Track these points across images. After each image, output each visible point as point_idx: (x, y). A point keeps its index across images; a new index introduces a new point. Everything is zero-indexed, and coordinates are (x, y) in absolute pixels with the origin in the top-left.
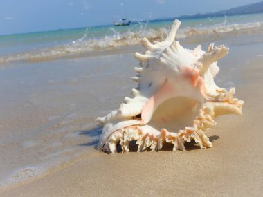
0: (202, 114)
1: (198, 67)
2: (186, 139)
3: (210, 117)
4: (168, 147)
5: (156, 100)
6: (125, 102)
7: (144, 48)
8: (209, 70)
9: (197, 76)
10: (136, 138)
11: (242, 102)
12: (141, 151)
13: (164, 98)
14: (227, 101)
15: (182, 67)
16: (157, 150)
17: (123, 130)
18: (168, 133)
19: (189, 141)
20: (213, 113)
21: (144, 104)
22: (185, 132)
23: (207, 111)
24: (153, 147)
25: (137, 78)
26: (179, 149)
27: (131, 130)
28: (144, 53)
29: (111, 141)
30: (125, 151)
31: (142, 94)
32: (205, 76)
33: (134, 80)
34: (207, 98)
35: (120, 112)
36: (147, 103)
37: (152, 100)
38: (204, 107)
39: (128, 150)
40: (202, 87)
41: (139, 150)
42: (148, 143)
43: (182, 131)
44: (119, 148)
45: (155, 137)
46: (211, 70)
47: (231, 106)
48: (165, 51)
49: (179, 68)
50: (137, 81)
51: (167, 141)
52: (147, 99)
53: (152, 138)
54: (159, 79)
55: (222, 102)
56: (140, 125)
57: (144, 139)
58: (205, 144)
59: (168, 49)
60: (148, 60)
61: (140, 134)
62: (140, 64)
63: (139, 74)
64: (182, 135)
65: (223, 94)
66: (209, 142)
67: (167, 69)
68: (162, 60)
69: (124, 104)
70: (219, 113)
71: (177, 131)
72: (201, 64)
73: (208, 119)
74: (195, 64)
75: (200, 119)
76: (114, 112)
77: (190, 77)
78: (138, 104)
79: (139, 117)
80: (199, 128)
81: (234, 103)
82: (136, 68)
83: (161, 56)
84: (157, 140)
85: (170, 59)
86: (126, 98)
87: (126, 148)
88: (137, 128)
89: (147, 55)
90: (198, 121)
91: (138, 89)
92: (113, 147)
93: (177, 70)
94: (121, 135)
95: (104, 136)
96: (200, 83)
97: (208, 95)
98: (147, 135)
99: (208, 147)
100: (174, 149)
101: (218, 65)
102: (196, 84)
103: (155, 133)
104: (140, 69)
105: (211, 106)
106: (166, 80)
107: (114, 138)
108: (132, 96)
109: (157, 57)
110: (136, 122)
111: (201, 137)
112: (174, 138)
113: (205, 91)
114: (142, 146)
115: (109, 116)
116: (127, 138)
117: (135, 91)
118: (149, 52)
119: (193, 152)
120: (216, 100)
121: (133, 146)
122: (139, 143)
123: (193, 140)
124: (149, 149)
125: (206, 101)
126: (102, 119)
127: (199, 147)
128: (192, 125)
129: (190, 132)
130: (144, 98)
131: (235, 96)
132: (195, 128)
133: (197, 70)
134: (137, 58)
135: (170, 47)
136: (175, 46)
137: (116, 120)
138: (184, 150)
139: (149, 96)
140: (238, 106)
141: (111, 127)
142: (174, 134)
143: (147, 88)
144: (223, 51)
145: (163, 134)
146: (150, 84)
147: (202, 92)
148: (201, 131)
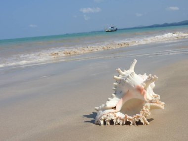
0: (144, 108)
1: (144, 85)
2: (136, 120)
3: (148, 110)
4: (128, 123)
5: (123, 100)
6: (109, 100)
7: (119, 74)
8: (149, 86)
9: (143, 90)
10: (113, 119)
11: (163, 103)
12: (116, 125)
13: (127, 99)
14: (156, 103)
15: (136, 85)
16: (123, 124)
17: (107, 114)
18: (128, 117)
19: (138, 121)
20: (149, 108)
21: (117, 102)
22: (136, 116)
23: (147, 107)
24: (121, 123)
25: (115, 88)
26: (133, 125)
27: (111, 114)
28: (118, 76)
29: (101, 119)
31: (117, 97)
32: (147, 89)
34: (147, 101)
35: (106, 105)
36: (119, 101)
37: (121, 100)
38: (145, 105)
40: (145, 95)
42: (119, 121)
43: (134, 116)
44: (105, 123)
45: (122, 118)
46: (151, 86)
47: (158, 105)
48: (128, 77)
49: (134, 85)
50: (114, 90)
51: (128, 120)
52: (119, 99)
53: (120, 119)
54: (125, 90)
55: (154, 103)
56: (115, 112)
57: (117, 119)
58: (145, 123)
59: (130, 76)
60: (120, 80)
61: (115, 116)
62: (117, 81)
63: (116, 86)
64: (135, 118)
66: (147, 122)
67: (129, 85)
68: (127, 81)
69: (108, 102)
70: (152, 108)
71: (132, 116)
72: (145, 84)
73: (147, 111)
74: (142, 84)
75: (143, 111)
76: (103, 105)
77: (139, 90)
78: (115, 102)
79: (115, 108)
81: (160, 104)
82: (115, 84)
83: (126, 79)
84: (123, 120)
85: (130, 81)
86: (109, 99)
87: (108, 123)
88: (114, 114)
89: (120, 77)
90: (142, 112)
91: (115, 94)
92: (102, 122)
93: (133, 86)
94: (106, 117)
95: (98, 117)
96: (144, 93)
97: (147, 99)
98: (118, 117)
99: (147, 124)
100: (131, 124)
101: (155, 83)
102: (142, 93)
103: (122, 116)
105: (148, 105)
106: (128, 91)
107: (103, 118)
108: (112, 97)
109: (124, 79)
110: (113, 110)
111: (144, 119)
112: (131, 119)
114: (116, 123)
115: (101, 107)
116: (109, 118)
117: (113, 95)
119: (140, 126)
120: (151, 102)
121: (112, 122)
122: (115, 121)
123: (140, 121)
124: (119, 124)
125: (146, 102)
126: (97, 108)
127: (142, 124)
129: (138, 117)
130: (118, 99)
131: (160, 100)
132: (141, 115)
133: (143, 87)
136: (133, 74)
137: (104, 109)
139: (120, 98)
140: (162, 105)
141: (101, 112)
142: (131, 117)
143: (119, 93)
144: (155, 78)
145: (126, 117)
146: (121, 92)
147: (145, 97)
148: (143, 116)
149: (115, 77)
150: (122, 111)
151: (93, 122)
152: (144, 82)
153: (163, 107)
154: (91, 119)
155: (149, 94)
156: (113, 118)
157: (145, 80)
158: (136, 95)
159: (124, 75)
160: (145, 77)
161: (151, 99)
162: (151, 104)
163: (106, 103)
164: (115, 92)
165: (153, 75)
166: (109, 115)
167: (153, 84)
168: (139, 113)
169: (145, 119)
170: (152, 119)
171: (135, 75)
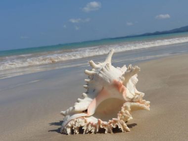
0: (123, 110)
1: (122, 80)
2: (112, 126)
3: (128, 112)
4: (102, 131)
5: (97, 100)
6: (78, 102)
7: (91, 67)
8: (130, 81)
9: (121, 86)
11: (148, 102)
12: (86, 133)
13: (102, 99)
14: (139, 102)
15: (112, 79)
16: (95, 133)
17: (75, 120)
18: (102, 122)
19: (115, 127)
20: (130, 109)
22: (113, 121)
23: (126, 108)
24: (93, 131)
25: (86, 86)
26: (109, 132)
27: (80, 120)
28: (91, 70)
29: (68, 127)
30: (76, 133)
31: (89, 96)
33: (85, 87)
34: (126, 99)
35: (74, 108)
36: (92, 102)
37: (95, 100)
38: (124, 105)
39: (78, 133)
40: (124, 92)
41: (84, 133)
42: (90, 128)
43: (110, 121)
44: (72, 132)
45: (94, 124)
47: (141, 105)
48: (102, 70)
49: (110, 80)
50: (86, 88)
51: (101, 127)
52: (92, 100)
53: (92, 125)
54: (99, 87)
55: (135, 102)
56: (86, 117)
57: (88, 126)
58: (125, 129)
59: (104, 68)
60: (93, 75)
61: (86, 122)
62: (89, 77)
63: (88, 84)
64: (110, 123)
65: (136, 97)
66: (127, 128)
67: (103, 80)
68: (100, 75)
70: (134, 109)
71: (108, 121)
72: (124, 78)
73: (126, 113)
74: (120, 78)
75: (122, 113)
76: (71, 108)
77: (116, 86)
78: (86, 103)
79: (86, 111)
80: (121, 119)
81: (143, 103)
82: (86, 80)
83: (100, 73)
84: (95, 126)
85: (104, 74)
86: (79, 99)
87: (76, 131)
88: (84, 119)
89: (93, 72)
90: (121, 115)
91: (87, 93)
92: (69, 131)
93: (109, 81)
94: (74, 123)
95: (64, 124)
96: (123, 90)
97: (127, 98)
98: (90, 123)
99: (127, 131)
100: (106, 132)
102: (121, 91)
103: (94, 120)
104: (88, 80)
105: (128, 105)
106: (103, 88)
107: (69, 125)
108: (83, 97)
109: (98, 73)
110: (84, 114)
111: (122, 125)
112: (105, 125)
113: (126, 95)
114: (86, 130)
115: (68, 110)
116: (78, 125)
117: (84, 94)
118: (94, 69)
119: (118, 134)
120: (132, 101)
121: (81, 130)
122: (85, 128)
123: (117, 127)
124: (90, 132)
125: (125, 102)
126: (64, 112)
127: (121, 131)
128: (117, 117)
129: (115, 122)
130: (90, 99)
131: (144, 98)
133: (121, 82)
134: (86, 73)
135: (105, 67)
136: (108, 66)
137: (73, 113)
138: (112, 133)
139: (93, 98)
140: (146, 105)
141: (69, 117)
142: (105, 123)
143: (92, 92)
144: (136, 70)
145: (99, 122)
146: (94, 91)
147: (124, 95)
148: (122, 121)
149: (87, 71)
150: (95, 115)
151: (58, 131)
152: (123, 75)
153: (148, 108)
154: (57, 127)
155: (130, 91)
156: (83, 124)
157: (124, 73)
158: (112, 94)
159: (97, 69)
160: (124, 69)
161: (131, 97)
162: (132, 104)
163: (74, 105)
164: (86, 90)
165: (133, 65)
166: (78, 120)
167: (135, 78)
169: (125, 124)
170: (134, 125)
171: (112, 68)
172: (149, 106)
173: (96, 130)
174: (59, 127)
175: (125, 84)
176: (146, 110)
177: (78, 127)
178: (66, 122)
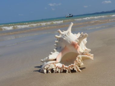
0: (77, 59)
1: (77, 41)
2: (71, 68)
3: (80, 60)
4: (65, 71)
5: (62, 53)
6: (51, 54)
7: (59, 33)
9: (76, 45)
11: (92, 55)
12: (55, 73)
13: (65, 53)
14: (87, 54)
15: (71, 41)
16: (61, 72)
17: (49, 65)
18: (65, 66)
19: (72, 69)
20: (81, 59)
21: (58, 55)
22: (71, 66)
23: (79, 58)
24: (59, 71)
25: (56, 45)
26: (69, 72)
27: (52, 65)
28: (59, 35)
29: (45, 69)
30: (49, 73)
31: (57, 51)
33: (55, 46)
34: (79, 53)
35: (48, 58)
36: (59, 54)
38: (78, 56)
39: (50, 72)
40: (78, 49)
41: (54, 72)
42: (57, 70)
43: (69, 66)
44: (47, 72)
45: (60, 67)
48: (65, 35)
49: (70, 42)
50: (56, 46)
51: (64, 69)
52: (59, 53)
53: (59, 68)
54: (63, 46)
55: (85, 55)
56: (55, 63)
57: (56, 68)
58: (78, 71)
59: (66, 34)
60: (60, 38)
61: (55, 66)
62: (58, 40)
63: (57, 43)
64: (70, 67)
65: (85, 52)
66: (80, 70)
67: (65, 41)
68: (64, 38)
69: (50, 55)
70: (84, 59)
71: (68, 66)
72: (78, 40)
73: (79, 61)
75: (76, 61)
76: (47, 58)
77: (74, 45)
78: (56, 55)
79: (55, 60)
80: (76, 65)
81: (89, 55)
82: (56, 41)
83: (64, 37)
84: (61, 69)
85: (67, 38)
86: (51, 53)
87: (50, 71)
88: (54, 64)
91: (56, 49)
92: (45, 71)
93: (69, 42)
94: (48, 67)
95: (43, 67)
96: (78, 47)
97: (80, 52)
98: (57, 67)
99: (79, 72)
100: (67, 72)
102: (76, 48)
103: (60, 65)
104: (57, 41)
105: (80, 56)
106: (66, 46)
107: (46, 68)
108: (54, 52)
111: (77, 68)
112: (67, 68)
113: (79, 51)
114: (55, 71)
115: (45, 59)
116: (50, 68)
117: (55, 50)
118: (60, 35)
120: (83, 54)
121: (52, 71)
122: (54, 70)
123: (74, 69)
124: (58, 72)
125: (79, 54)
126: (42, 60)
127: (76, 72)
129: (73, 66)
131: (90, 52)
132: (75, 64)
133: (77, 43)
134: (56, 37)
135: (67, 33)
136: (69, 33)
137: (48, 60)
138: (71, 73)
139: (60, 52)
140: (91, 56)
141: (45, 63)
142: (67, 67)
143: (59, 49)
144: (86, 35)
145: (63, 66)
146: (60, 48)
147: (78, 51)
149: (56, 36)
150: (61, 62)
151: (39, 71)
152: (78, 39)
153: (92, 58)
154: (38, 69)
155: (82, 48)
156: (54, 67)
157: (78, 37)
158: (71, 49)
159: (63, 35)
160: (79, 35)
161: (82, 51)
162: (83, 56)
163: (48, 56)
164: (56, 47)
165: (84, 33)
166: (51, 65)
167: (85, 40)
168: (73, 63)
169: (78, 68)
170: (84, 68)
171: (71, 34)
172: (93, 57)
173: (61, 71)
174: (40, 69)
175: (79, 44)
176: (91, 59)
177: (50, 69)
178: (44, 66)
